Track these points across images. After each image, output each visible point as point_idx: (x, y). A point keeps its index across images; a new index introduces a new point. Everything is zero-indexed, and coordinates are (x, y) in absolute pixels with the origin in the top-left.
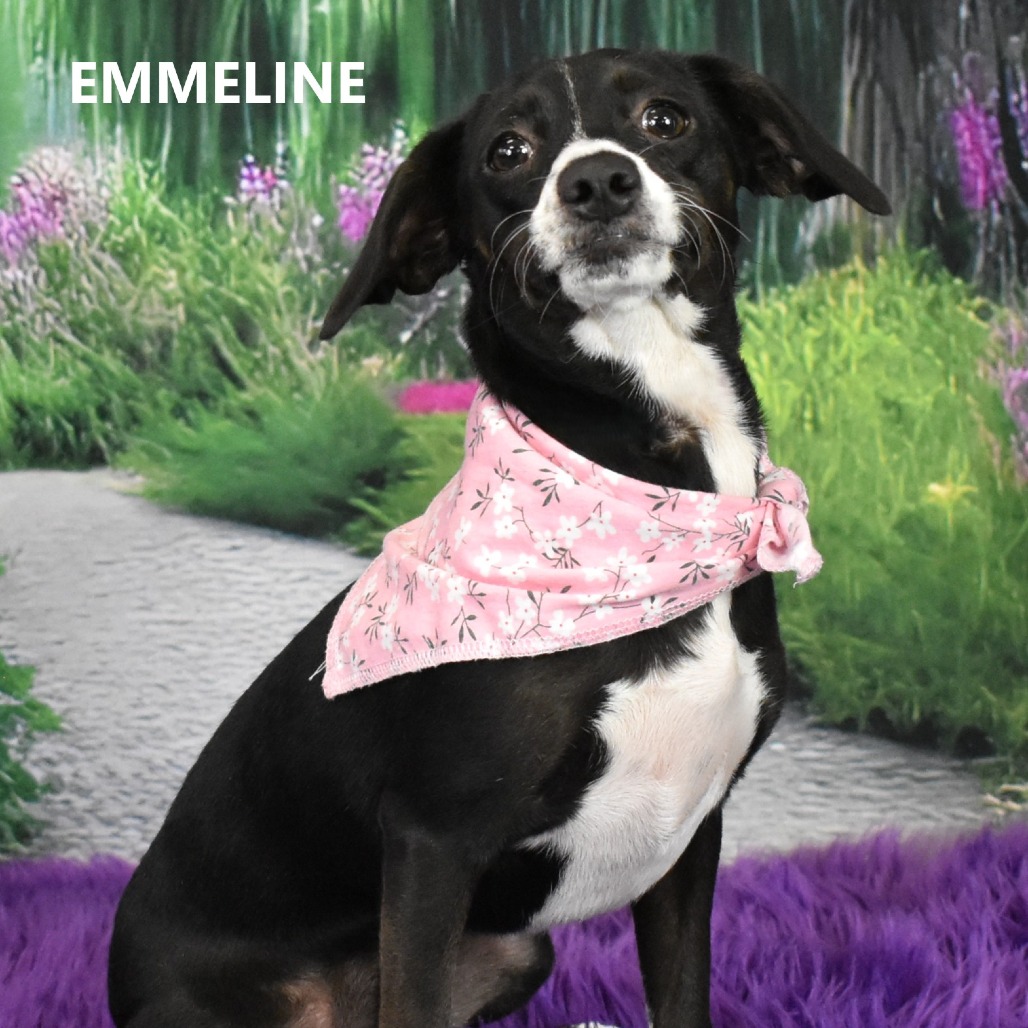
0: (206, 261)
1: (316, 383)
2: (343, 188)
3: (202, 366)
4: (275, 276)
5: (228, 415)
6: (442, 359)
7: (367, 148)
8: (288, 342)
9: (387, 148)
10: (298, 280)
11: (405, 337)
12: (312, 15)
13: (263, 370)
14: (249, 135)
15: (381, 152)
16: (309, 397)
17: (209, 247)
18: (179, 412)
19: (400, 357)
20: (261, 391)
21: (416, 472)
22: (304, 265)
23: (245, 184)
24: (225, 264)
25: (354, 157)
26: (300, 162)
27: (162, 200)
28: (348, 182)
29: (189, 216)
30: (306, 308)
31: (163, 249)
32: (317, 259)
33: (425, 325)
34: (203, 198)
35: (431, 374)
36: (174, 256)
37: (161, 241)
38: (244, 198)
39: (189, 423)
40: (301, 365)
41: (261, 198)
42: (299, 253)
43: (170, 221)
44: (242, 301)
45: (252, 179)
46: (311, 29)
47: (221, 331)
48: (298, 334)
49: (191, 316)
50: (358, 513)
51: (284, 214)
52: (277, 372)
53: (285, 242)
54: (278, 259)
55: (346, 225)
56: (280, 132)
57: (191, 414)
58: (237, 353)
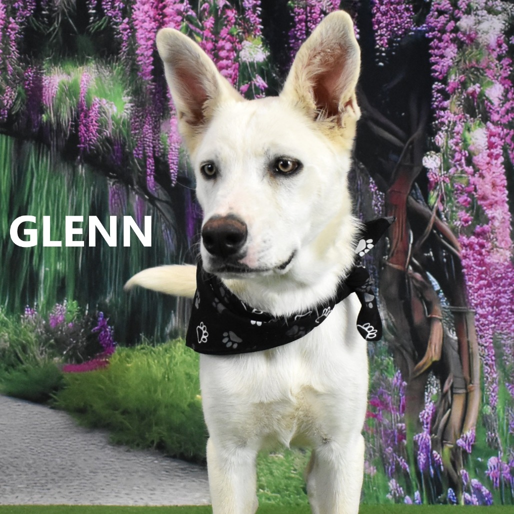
0: (15, 332)
1: (42, 364)
2: (51, 314)
3: (13, 358)
4: (32, 337)
5: (19, 371)
6: (74, 359)
7: (57, 304)
8: (35, 353)
9: (62, 305)
10: (38, 337)
11: (65, 353)
12: (45, 271)
13: (29, 360)
14: (28, 300)
15: (61, 306)
16: (39, 367)
17: (16, 327)
18: (6, 370)
19: (63, 358)
20: (28, 365)
21: (66, 387)
22: (40, 333)
23: (26, 312)
24: (20, 332)
25: (54, 307)
26: (40, 307)
27: (5, 315)
28: (52, 313)
29: (12, 320)
30: (40, 344)
31: (5, 328)
32: (44, 332)
33: (70, 350)
34: (16, 315)
35: (71, 362)
36: (7, 330)
37: (5, 326)
38: (26, 316)
39: (9, 372)
40: (38, 359)
41: (30, 316)
42: (39, 330)
43: (7, 321)
44: (24, 342)
45: (28, 311)
46: (45, 274)
47: (18, 350)
48: (38, 351)
49: (11, 345)
50: (51, 398)
51: (36, 320)
52: (32, 360)
53: (35, 327)
54: (33, 331)
55: (51, 324)
56: (35, 300)
57: (9, 370)
58: (22, 355)
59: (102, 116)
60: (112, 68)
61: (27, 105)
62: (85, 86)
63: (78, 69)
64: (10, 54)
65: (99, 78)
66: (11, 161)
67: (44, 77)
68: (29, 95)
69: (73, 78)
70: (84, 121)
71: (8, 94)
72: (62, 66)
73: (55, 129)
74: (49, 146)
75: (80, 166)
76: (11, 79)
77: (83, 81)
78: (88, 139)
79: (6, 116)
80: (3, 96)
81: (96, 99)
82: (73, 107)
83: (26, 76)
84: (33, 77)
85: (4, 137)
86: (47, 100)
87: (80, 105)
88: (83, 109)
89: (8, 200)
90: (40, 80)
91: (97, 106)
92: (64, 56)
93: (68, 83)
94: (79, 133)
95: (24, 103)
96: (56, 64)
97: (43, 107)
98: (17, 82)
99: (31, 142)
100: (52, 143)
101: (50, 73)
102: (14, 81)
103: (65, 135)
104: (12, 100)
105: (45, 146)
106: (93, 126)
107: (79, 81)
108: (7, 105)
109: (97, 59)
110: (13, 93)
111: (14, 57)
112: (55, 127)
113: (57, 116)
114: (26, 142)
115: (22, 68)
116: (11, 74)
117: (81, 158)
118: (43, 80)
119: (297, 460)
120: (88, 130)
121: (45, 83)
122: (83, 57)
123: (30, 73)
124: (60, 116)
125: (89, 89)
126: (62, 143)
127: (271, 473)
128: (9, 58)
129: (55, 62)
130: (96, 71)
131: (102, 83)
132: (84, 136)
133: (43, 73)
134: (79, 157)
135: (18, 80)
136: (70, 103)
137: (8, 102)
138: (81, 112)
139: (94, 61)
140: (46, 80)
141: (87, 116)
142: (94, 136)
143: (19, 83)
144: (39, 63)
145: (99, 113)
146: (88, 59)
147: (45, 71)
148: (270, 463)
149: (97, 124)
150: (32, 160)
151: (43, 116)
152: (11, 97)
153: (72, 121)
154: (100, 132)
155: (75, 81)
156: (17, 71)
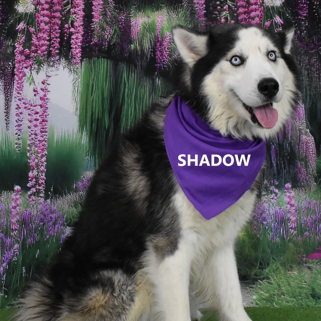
59: (171, 45)
60: (178, 12)
61: (121, 38)
62: (160, 25)
63: (155, 13)
64: (109, 4)
65: (169, 19)
66: (110, 76)
67: (132, 19)
68: (122, 32)
69: (152, 20)
70: (159, 48)
71: (108, 31)
72: (144, 12)
73: (140, 54)
74: (136, 66)
75: (157, 79)
76: (109, 21)
77: (158, 21)
78: (162, 60)
79: (107, 46)
80: (104, 32)
81: (168, 33)
82: (152, 39)
83: (120, 19)
84: (124, 19)
85: (106, 60)
86: (134, 35)
87: (156, 37)
88: (159, 40)
89: (109, 103)
90: (130, 21)
91: (168, 39)
92: (145, 4)
93: (148, 23)
94: (156, 57)
95: (118, 37)
96: (140, 11)
97: (131, 39)
98: (113, 23)
99: (124, 63)
100: (138, 63)
101: (136, 16)
102: (112, 22)
103: (147, 58)
104: (111, 35)
105: (133, 66)
106: (165, 51)
107: (156, 21)
108: (107, 38)
109: (168, 6)
110: (111, 30)
111: (111, 6)
112: (139, 53)
113: (141, 45)
114: (120, 63)
115: (117, 13)
116: (110, 18)
117: (157, 73)
118: (131, 22)
119: (306, 275)
120: (162, 54)
121: (133, 23)
122: (158, 5)
123: (122, 17)
124: (143, 45)
125: (162, 27)
126: (144, 64)
127: (289, 284)
128: (108, 7)
129: (139, 9)
130: (167, 14)
131: (171, 23)
132: (160, 59)
133: (131, 17)
134: (156, 73)
135: (114, 21)
136: (149, 36)
137: (108, 36)
138: (157, 42)
139: (165, 8)
140: (133, 21)
141: (161, 45)
142: (167, 59)
143: (115, 24)
144: (128, 10)
145: (170, 43)
146: (161, 6)
147: (132, 15)
148: (289, 278)
149: (168, 50)
150: (125, 75)
151: (132, 45)
152: (110, 33)
153: (151, 49)
154: (170, 55)
155: (153, 21)
156: (113, 15)
